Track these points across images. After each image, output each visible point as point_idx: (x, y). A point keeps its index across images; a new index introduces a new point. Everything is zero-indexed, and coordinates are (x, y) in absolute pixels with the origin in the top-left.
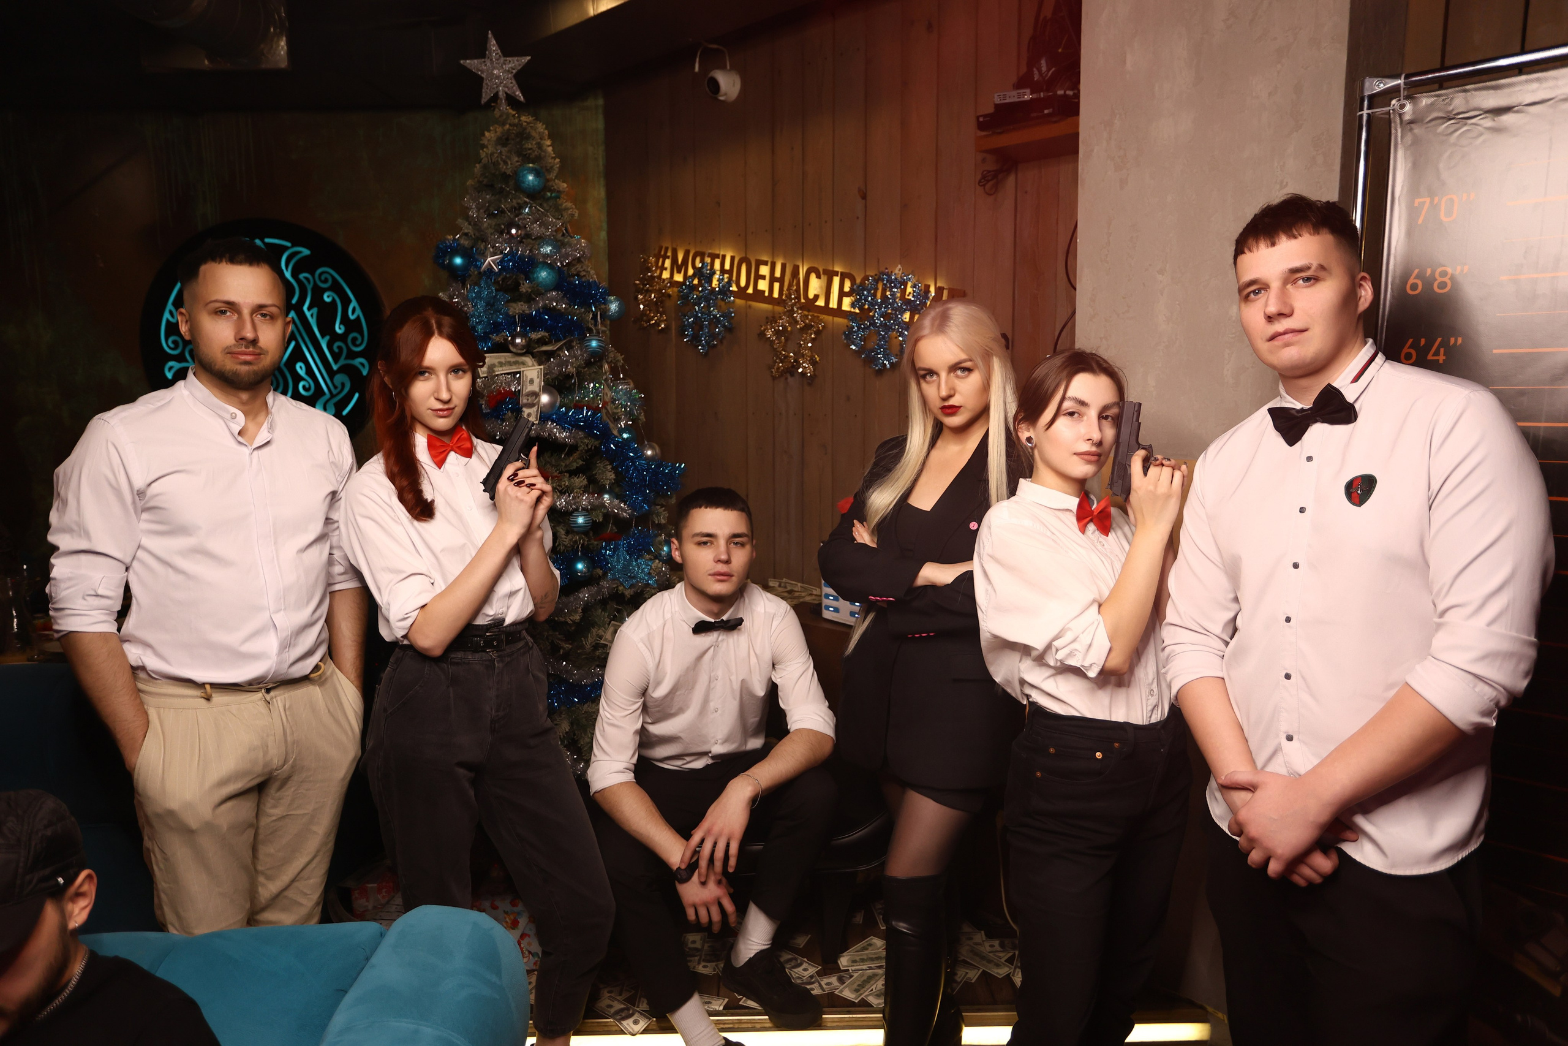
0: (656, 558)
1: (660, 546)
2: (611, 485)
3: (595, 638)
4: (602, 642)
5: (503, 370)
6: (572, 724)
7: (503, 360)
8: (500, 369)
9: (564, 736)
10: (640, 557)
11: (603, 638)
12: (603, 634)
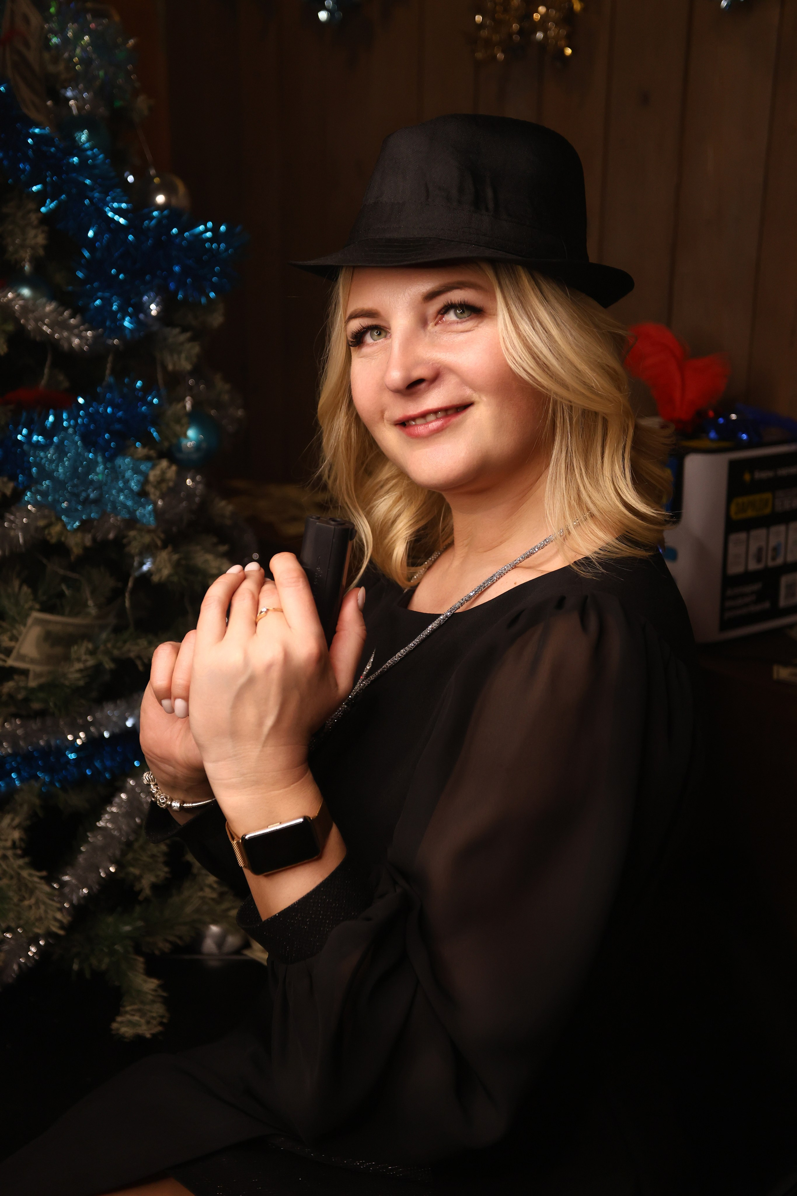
0: (162, 455)
1: (177, 428)
2: (37, 263)
4: (11, 662)
10: (121, 451)
11: (14, 654)
12: (12, 644)
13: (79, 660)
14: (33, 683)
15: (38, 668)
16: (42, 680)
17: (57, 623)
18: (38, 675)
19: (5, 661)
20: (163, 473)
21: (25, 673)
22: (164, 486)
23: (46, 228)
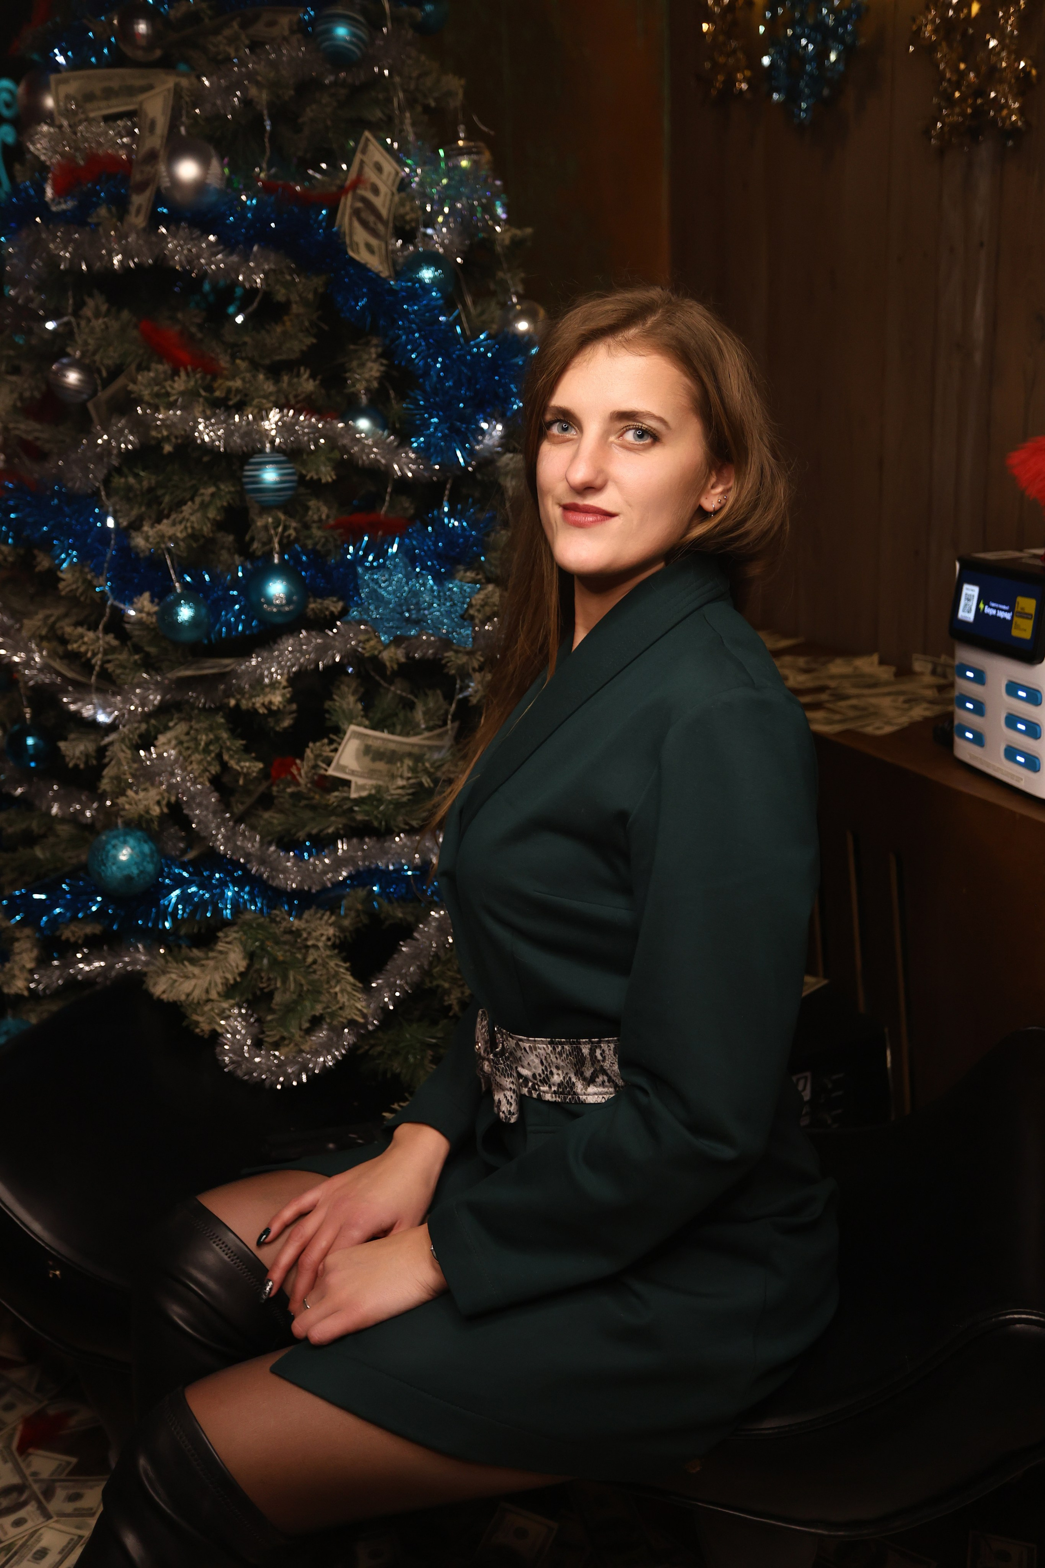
0: (489, 581)
2: (372, 395)
3: (311, 763)
4: (331, 772)
5: (109, 107)
6: (251, 956)
7: (115, 84)
8: (103, 104)
9: (235, 979)
10: (450, 576)
11: (333, 764)
12: (332, 754)
13: (402, 777)
14: (354, 795)
15: (361, 781)
16: (364, 794)
17: (376, 738)
18: (362, 788)
19: (326, 770)
20: (487, 597)
21: (347, 783)
22: (487, 609)
23: (385, 362)
